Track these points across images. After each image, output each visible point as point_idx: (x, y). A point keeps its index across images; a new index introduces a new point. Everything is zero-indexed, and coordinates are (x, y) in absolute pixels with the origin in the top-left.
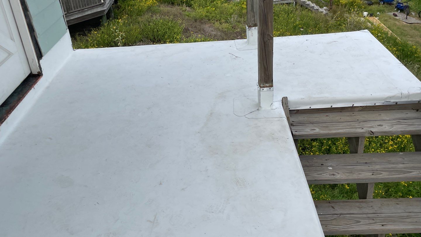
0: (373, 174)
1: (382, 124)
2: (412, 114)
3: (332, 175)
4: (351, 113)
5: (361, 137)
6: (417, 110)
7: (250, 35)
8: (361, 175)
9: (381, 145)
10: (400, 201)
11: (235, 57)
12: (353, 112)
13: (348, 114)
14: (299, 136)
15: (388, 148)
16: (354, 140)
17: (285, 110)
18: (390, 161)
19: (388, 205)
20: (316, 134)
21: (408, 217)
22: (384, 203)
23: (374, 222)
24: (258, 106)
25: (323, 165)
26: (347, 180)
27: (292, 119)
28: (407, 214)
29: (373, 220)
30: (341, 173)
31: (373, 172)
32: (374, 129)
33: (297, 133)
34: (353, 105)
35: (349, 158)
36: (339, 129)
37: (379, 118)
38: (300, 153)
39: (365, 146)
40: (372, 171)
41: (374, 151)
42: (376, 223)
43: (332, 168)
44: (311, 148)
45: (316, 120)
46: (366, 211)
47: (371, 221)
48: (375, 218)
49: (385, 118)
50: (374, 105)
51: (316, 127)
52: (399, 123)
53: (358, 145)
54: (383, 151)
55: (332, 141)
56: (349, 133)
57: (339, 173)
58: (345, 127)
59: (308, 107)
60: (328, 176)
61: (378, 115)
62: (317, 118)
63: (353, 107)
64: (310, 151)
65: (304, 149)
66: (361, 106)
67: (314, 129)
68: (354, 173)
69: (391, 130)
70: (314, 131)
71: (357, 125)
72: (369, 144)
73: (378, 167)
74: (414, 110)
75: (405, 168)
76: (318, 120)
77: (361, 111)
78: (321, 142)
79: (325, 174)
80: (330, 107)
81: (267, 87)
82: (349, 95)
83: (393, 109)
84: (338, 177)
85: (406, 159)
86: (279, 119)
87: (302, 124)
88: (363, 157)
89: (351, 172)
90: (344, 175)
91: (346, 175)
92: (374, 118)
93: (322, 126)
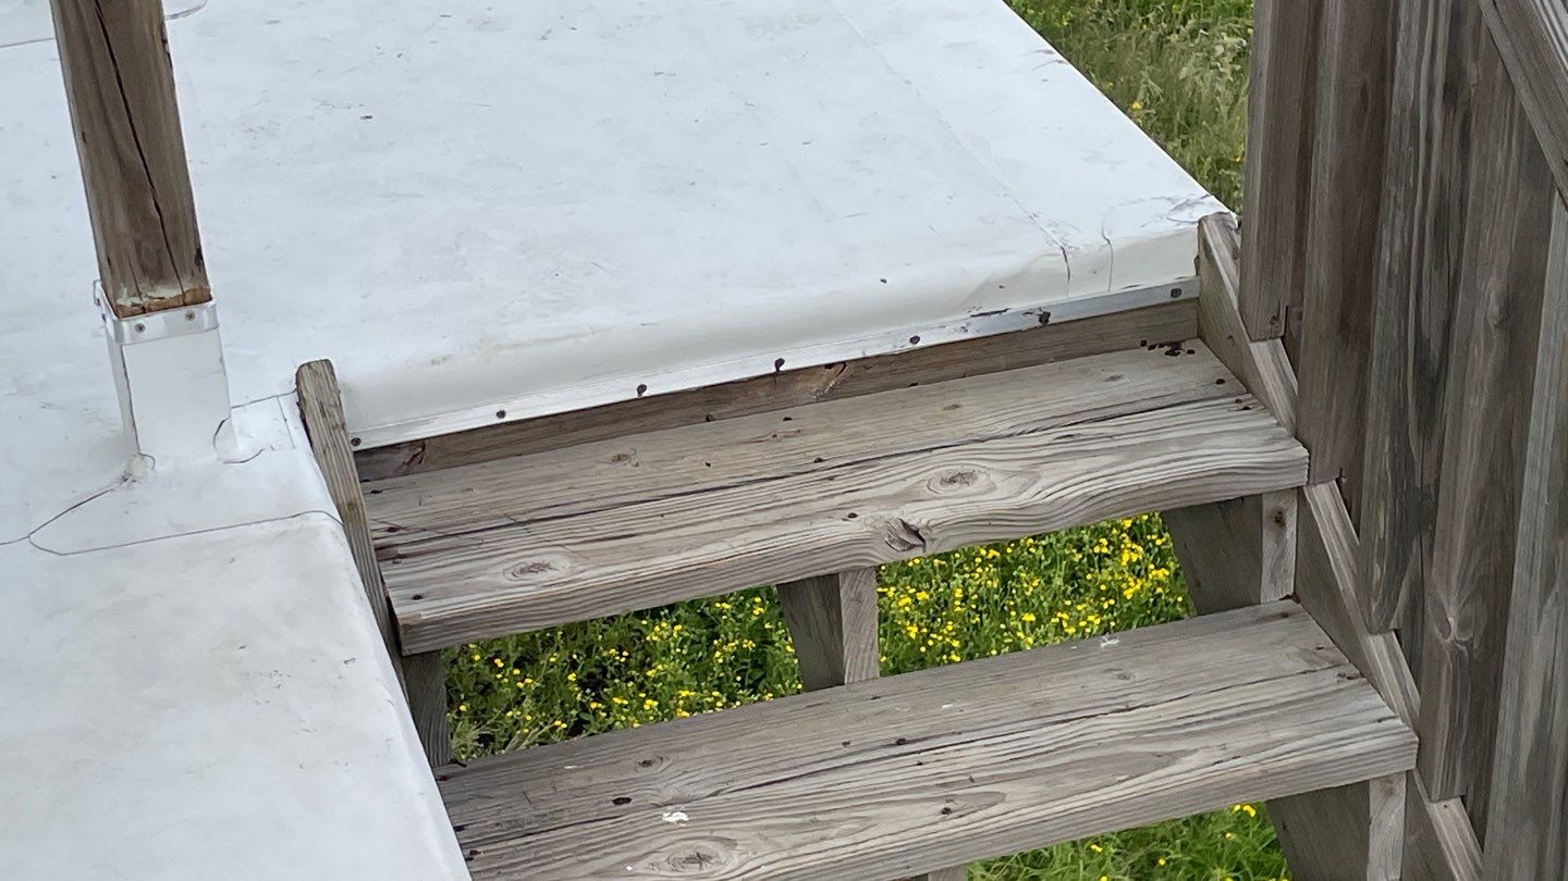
0: (946, 811)
1: (966, 469)
2: (1143, 377)
3: (690, 860)
4: (773, 421)
5: (846, 572)
6: (1175, 350)
8: (872, 832)
12: (786, 413)
13: (751, 426)
14: (442, 625)
16: (815, 601)
17: (320, 453)
18: (1048, 703)
20: (557, 598)
24: (125, 454)
25: (628, 800)
27: (377, 517)
30: (745, 835)
31: (950, 796)
32: (927, 505)
33: (425, 611)
36: (702, 541)
37: (948, 433)
40: (941, 792)
43: (684, 817)
45: (546, 499)
49: (982, 425)
50: (910, 346)
51: (548, 544)
52: (1070, 446)
53: (836, 626)
56: (766, 559)
57: (730, 843)
58: (737, 522)
59: (481, 416)
60: (666, 871)
61: (940, 412)
62: (556, 485)
63: (779, 379)
66: (829, 366)
67: (537, 560)
68: (829, 824)
69: (1024, 498)
70: (542, 577)
71: (813, 492)
73: (973, 756)
74: (1152, 347)
75: (1137, 736)
76: (563, 497)
77: (833, 394)
79: (641, 867)
80: (635, 395)
81: (164, 306)
82: (745, 302)
83: (1028, 357)
84: (729, 868)
85: (1138, 675)
86: (281, 526)
87: (453, 536)
88: (880, 705)
89: (808, 819)
90: (768, 849)
91: (780, 849)
92: (916, 431)
93: (594, 535)
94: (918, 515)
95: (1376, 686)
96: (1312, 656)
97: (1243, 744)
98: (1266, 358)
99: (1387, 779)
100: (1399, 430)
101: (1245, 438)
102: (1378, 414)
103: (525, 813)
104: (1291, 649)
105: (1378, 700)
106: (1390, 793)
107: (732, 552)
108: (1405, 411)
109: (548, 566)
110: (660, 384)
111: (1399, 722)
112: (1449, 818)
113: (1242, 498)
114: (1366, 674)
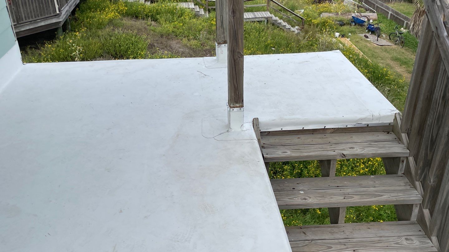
0: (344, 198)
1: (353, 147)
2: (382, 136)
3: (304, 199)
4: (322, 136)
5: (332, 160)
6: (388, 133)
7: (219, 52)
8: (332, 199)
9: (352, 168)
10: (371, 225)
11: (203, 75)
12: (325, 135)
13: (319, 136)
14: (270, 158)
15: (360, 171)
16: (326, 163)
17: (255, 131)
18: (362, 184)
19: (360, 229)
20: (288, 157)
21: (379, 242)
22: (355, 227)
23: (345, 247)
24: (228, 127)
25: (295, 189)
26: (318, 204)
27: (263, 141)
28: (378, 238)
29: (345, 245)
30: (312, 197)
31: (345, 196)
32: (346, 151)
33: (268, 156)
34: (325, 127)
35: (321, 182)
36: (311, 152)
37: (350, 141)
38: (272, 177)
39: (337, 170)
41: (346, 174)
42: (347, 248)
43: (303, 193)
44: (283, 172)
45: (287, 142)
46: (337, 236)
47: (343, 247)
48: (347, 243)
49: (356, 140)
50: (346, 127)
51: (287, 149)
52: (370, 146)
53: (329, 168)
54: (355, 175)
55: (303, 164)
56: (320, 156)
57: (310, 198)
58: (317, 150)
59: (279, 129)
60: (300, 200)
61: (349, 137)
62: (289, 141)
63: (324, 130)
64: (282, 175)
65: (275, 173)
66: (332, 128)
67: (285, 151)
68: (326, 197)
69: (362, 152)
70: (286, 154)
71: (328, 147)
72: (341, 167)
73: (349, 190)
74: (385, 132)
75: (376, 191)
76: (290, 142)
77: (332, 133)
78: (293, 166)
79: (296, 199)
80: (302, 129)
81: (237, 107)
82: (320, 117)
83: (364, 131)
84: (310, 201)
85: (377, 182)
86: (249, 141)
87: (272, 146)
88: (334, 181)
89: (322, 196)
90: (316, 199)
91: (318, 199)
92: (345, 140)
93: (294, 149)
94: (345, 153)
95: (416, 189)
96: (406, 183)
97: (394, 195)
98: (404, 136)
99: (416, 204)
100: (426, 150)
101: (399, 148)
102: (423, 146)
103: (279, 188)
104: (403, 182)
105: (416, 192)
106: (417, 206)
107: (315, 154)
108: (427, 147)
109: (287, 152)
110: (306, 128)
111: (420, 196)
112: (426, 212)
113: (397, 157)
114: (415, 188)
